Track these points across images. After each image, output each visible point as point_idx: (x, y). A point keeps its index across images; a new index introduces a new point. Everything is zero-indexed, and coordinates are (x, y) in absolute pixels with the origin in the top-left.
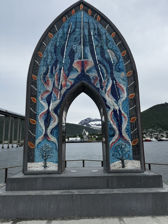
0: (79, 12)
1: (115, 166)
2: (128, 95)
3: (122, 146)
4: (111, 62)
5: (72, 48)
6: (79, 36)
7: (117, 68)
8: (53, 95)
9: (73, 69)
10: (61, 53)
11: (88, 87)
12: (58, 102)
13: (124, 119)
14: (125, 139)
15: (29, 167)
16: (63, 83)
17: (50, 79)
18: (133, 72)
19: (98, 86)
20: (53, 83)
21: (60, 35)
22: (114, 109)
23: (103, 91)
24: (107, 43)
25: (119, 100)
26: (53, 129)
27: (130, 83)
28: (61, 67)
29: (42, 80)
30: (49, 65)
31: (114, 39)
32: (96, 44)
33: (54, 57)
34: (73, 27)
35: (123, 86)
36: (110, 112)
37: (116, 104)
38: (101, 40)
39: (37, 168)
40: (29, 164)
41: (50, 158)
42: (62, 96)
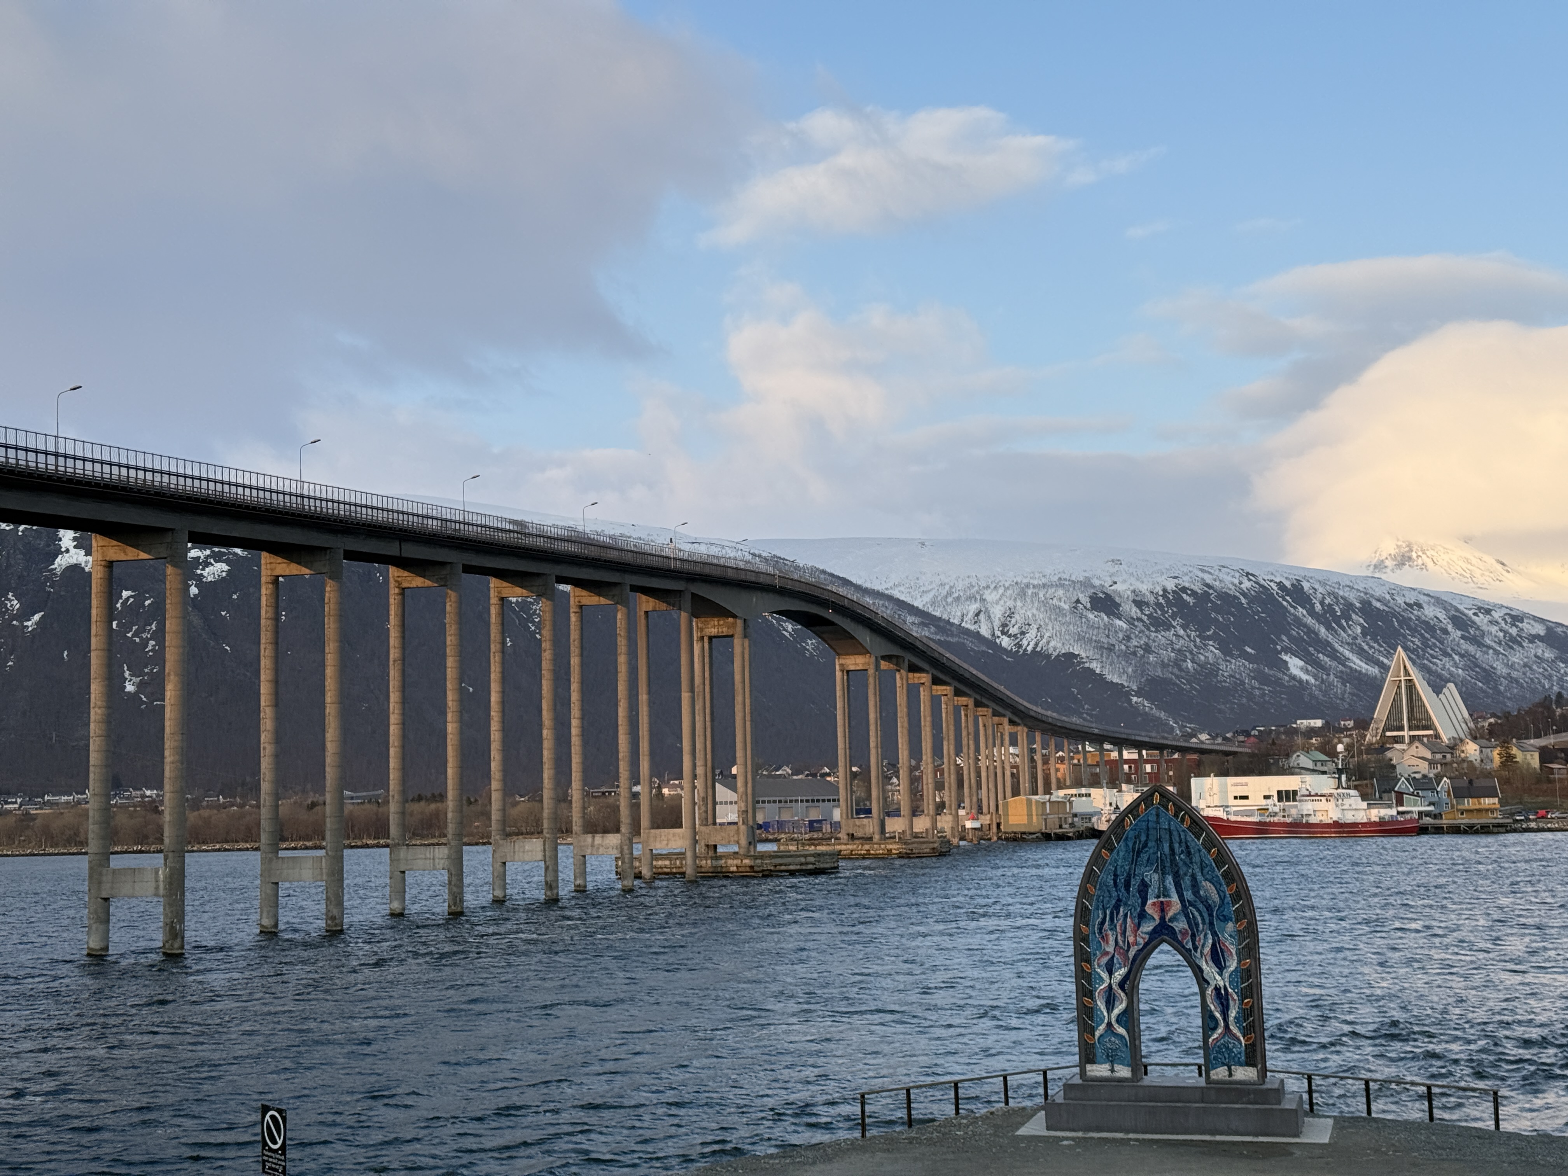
1: (1218, 1074)
2: (1240, 963)
3: (1228, 1045)
4: (1210, 905)
5: (1143, 878)
6: (1155, 856)
7: (1221, 915)
8: (1117, 959)
9: (1147, 914)
10: (1125, 887)
12: (1123, 971)
13: (1231, 1003)
14: (1233, 1035)
15: (1089, 1070)
16: (1131, 939)
19: (1190, 946)
20: (1114, 939)
21: (1121, 854)
22: (1216, 985)
23: (1198, 955)
24: (1202, 869)
25: (1225, 970)
26: (1119, 1015)
27: (1244, 942)
28: (1126, 911)
29: (1097, 935)
30: (1107, 908)
31: (1214, 861)
32: (1184, 871)
33: (1114, 894)
35: (1231, 946)
36: (1209, 991)
37: (1218, 977)
38: (1191, 863)
39: (1102, 1073)
40: (1089, 1067)
41: (1118, 1059)
42: (1130, 963)
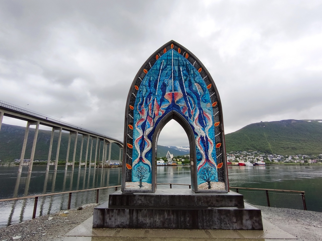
0: (170, 50)
1: (202, 187)
2: (214, 124)
3: (208, 169)
4: (198, 94)
5: (164, 82)
6: (170, 72)
7: (204, 99)
8: (148, 122)
9: (165, 100)
10: (154, 86)
11: (178, 115)
12: (151, 128)
13: (210, 145)
14: (210, 163)
15: (127, 186)
16: (156, 112)
17: (144, 109)
18: (218, 103)
19: (187, 115)
20: (147, 112)
21: (153, 71)
22: (201, 135)
24: (194, 77)
25: (206, 128)
26: (147, 153)
27: (215, 113)
28: (154, 98)
29: (138, 110)
30: (144, 97)
31: (200, 74)
32: (185, 79)
34: (165, 64)
35: (209, 115)
36: (198, 139)
37: (202, 132)
38: (189, 74)
39: (134, 188)
40: (127, 184)
41: (145, 178)
42: (155, 124)
